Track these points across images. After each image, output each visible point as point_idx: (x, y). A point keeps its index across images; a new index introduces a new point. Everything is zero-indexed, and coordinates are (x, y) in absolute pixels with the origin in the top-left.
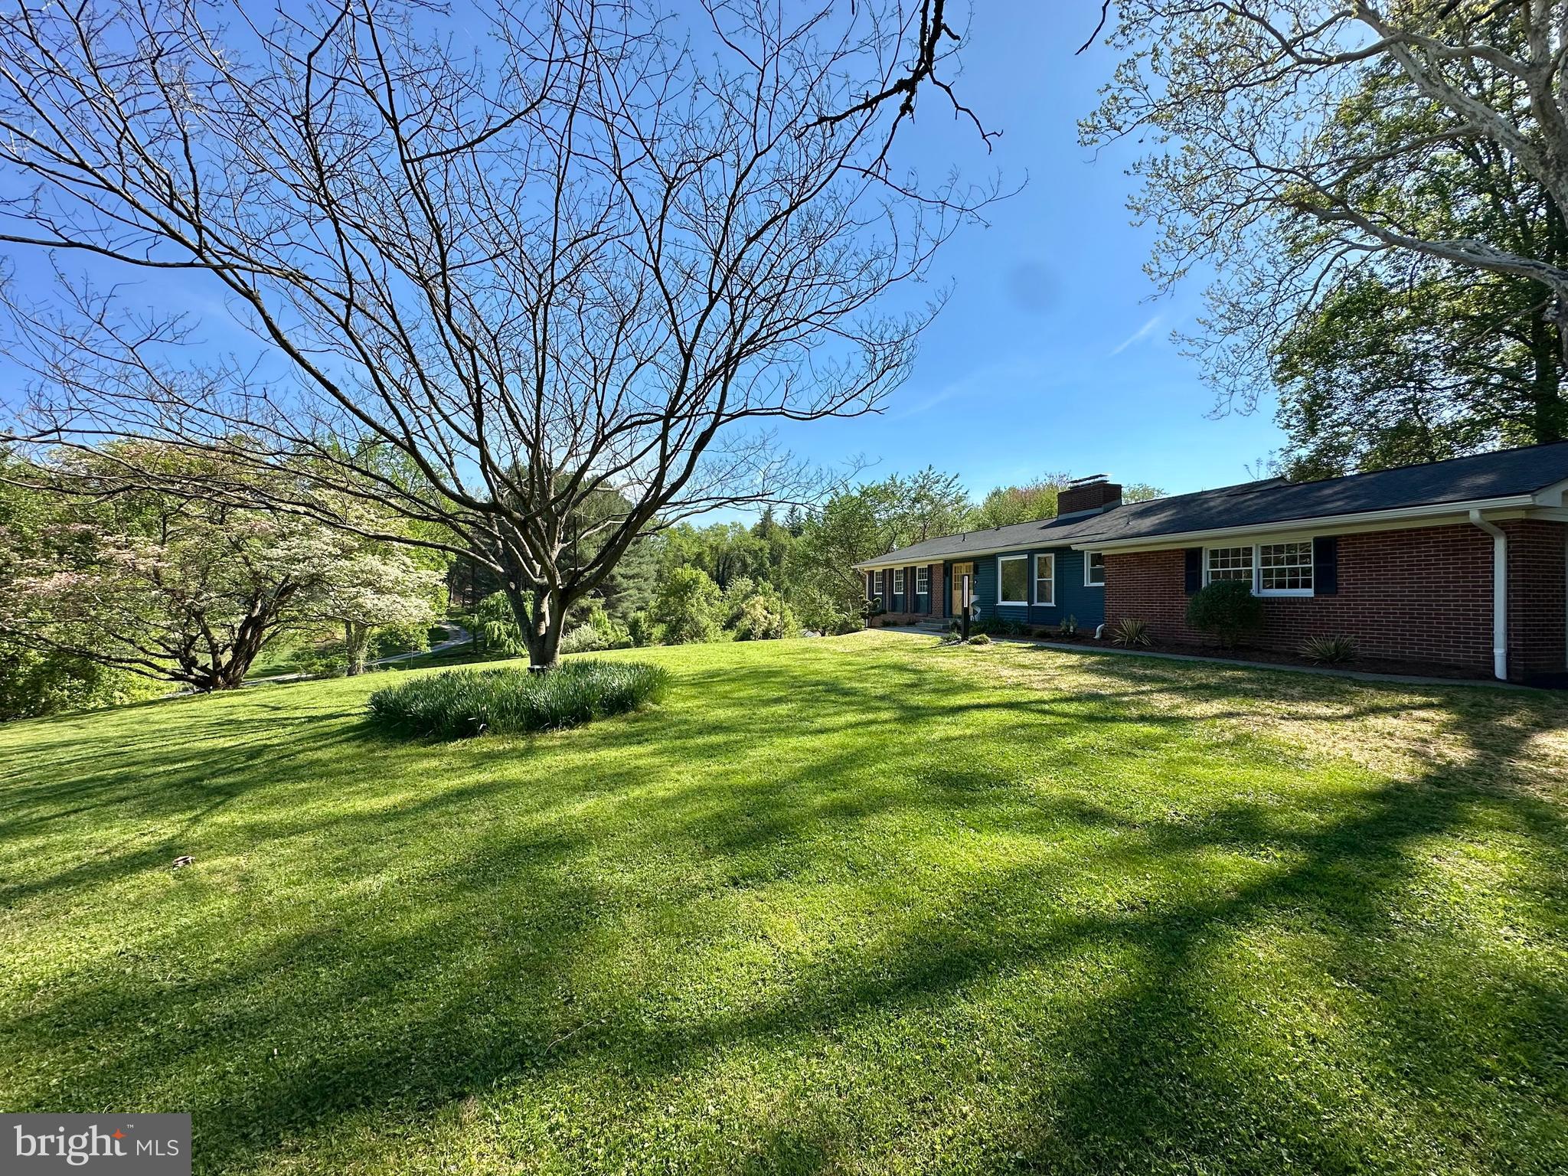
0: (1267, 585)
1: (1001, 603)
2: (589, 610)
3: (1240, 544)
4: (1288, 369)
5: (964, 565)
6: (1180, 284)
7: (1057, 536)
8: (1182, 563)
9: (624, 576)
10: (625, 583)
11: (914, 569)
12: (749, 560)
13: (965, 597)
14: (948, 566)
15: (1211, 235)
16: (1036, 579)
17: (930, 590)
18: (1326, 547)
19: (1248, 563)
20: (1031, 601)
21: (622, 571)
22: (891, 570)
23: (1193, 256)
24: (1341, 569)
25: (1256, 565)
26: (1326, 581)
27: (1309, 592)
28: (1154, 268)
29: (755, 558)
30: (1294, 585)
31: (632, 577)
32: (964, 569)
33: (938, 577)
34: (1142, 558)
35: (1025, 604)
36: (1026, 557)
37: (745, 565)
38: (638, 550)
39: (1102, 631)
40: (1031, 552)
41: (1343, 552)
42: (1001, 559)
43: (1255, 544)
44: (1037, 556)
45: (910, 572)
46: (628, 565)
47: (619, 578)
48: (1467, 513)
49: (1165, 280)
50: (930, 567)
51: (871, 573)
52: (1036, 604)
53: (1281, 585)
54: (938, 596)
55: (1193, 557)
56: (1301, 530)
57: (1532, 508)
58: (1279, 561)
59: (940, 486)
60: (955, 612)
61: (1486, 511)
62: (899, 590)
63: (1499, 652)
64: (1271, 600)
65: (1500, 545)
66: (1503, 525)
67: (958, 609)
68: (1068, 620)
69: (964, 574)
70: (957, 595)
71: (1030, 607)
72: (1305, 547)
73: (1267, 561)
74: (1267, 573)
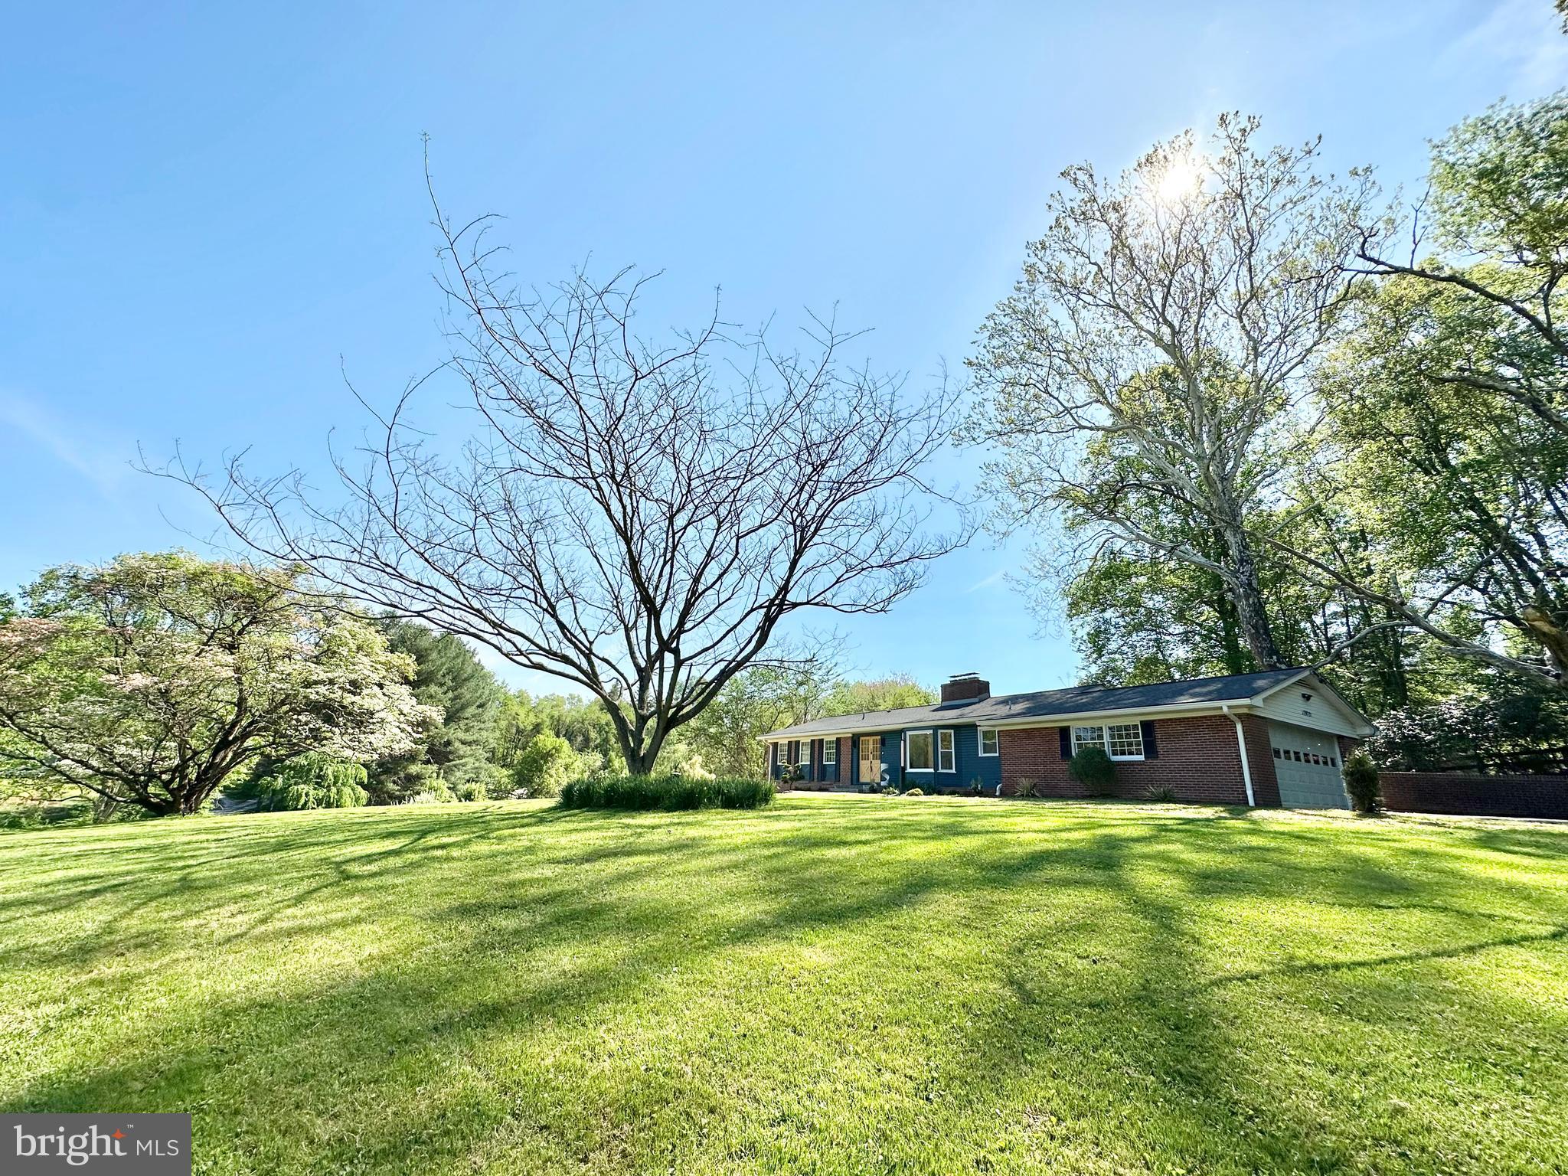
0: (1115, 753)
1: (909, 770)
2: (419, 777)
3: (1096, 724)
4: (1074, 609)
5: (871, 739)
6: (1008, 540)
7: (951, 716)
8: (1057, 737)
9: (463, 743)
10: (463, 750)
11: (821, 741)
12: (593, 735)
13: (872, 769)
14: (856, 739)
15: (1028, 512)
16: (940, 750)
17: (838, 760)
18: (1148, 727)
19: (1101, 737)
20: (936, 768)
21: (461, 735)
22: (798, 743)
23: (1016, 524)
24: (1158, 741)
25: (1106, 739)
26: (1151, 750)
27: (1142, 758)
28: (991, 527)
29: (600, 732)
30: (1131, 753)
31: (470, 744)
32: (870, 745)
33: (846, 750)
34: (1029, 734)
35: (932, 770)
36: (931, 731)
37: (587, 740)
38: (480, 715)
39: (1000, 789)
40: (936, 728)
41: (1158, 730)
42: (908, 733)
43: (1105, 724)
44: (940, 731)
45: (817, 745)
46: (467, 730)
47: (457, 744)
48: (1221, 708)
49: (997, 537)
50: (838, 740)
51: (775, 745)
52: (940, 771)
53: (1123, 753)
54: (845, 766)
55: (1064, 732)
56: (1132, 716)
57: (1250, 707)
58: (1120, 736)
59: (820, 673)
60: (863, 780)
61: (1229, 707)
62: (805, 761)
63: (1250, 792)
64: (1119, 763)
65: (1239, 727)
66: (1239, 716)
67: (865, 777)
68: (976, 780)
69: (871, 747)
70: (864, 765)
71: (936, 774)
72: (1135, 727)
73: (1112, 737)
74: (1114, 745)
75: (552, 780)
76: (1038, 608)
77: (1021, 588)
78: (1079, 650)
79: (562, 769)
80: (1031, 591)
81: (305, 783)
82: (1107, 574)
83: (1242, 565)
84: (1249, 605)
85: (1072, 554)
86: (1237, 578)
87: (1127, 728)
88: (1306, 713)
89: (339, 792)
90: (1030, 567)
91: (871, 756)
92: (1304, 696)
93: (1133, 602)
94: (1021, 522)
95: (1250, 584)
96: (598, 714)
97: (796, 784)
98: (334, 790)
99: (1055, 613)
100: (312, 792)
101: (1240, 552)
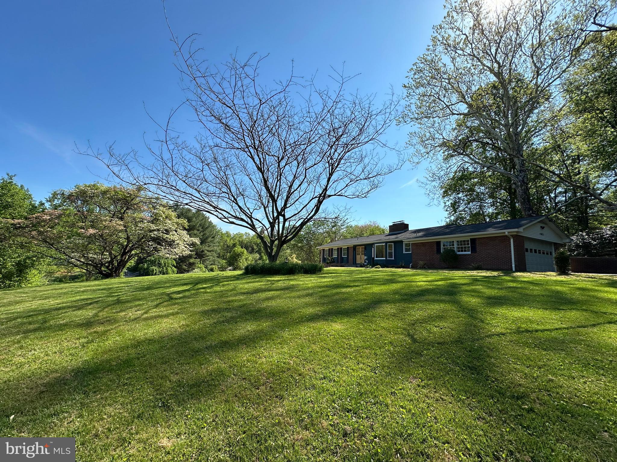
0: (459, 251)
1: (376, 259)
2: (193, 264)
3: (451, 240)
4: (446, 194)
5: (361, 247)
6: (419, 166)
7: (393, 238)
8: (435, 245)
9: (208, 251)
10: (208, 253)
11: (341, 248)
12: (255, 247)
13: (361, 258)
14: (355, 247)
15: (428, 153)
16: (388, 251)
17: (348, 255)
18: (473, 241)
19: (453, 245)
20: (386, 258)
21: (207, 248)
22: (332, 249)
23: (423, 159)
24: (477, 246)
25: (455, 246)
26: (474, 250)
27: (470, 253)
28: (411, 160)
30: (465, 251)
31: (210, 251)
32: (360, 249)
33: (351, 251)
34: (423, 244)
35: (385, 259)
36: (384, 244)
37: (253, 249)
38: (213, 241)
39: (412, 265)
40: (386, 243)
41: (477, 242)
42: (376, 245)
43: (455, 240)
44: (388, 244)
45: (340, 250)
46: (209, 247)
47: (206, 252)
48: (505, 233)
49: (414, 164)
50: (348, 248)
51: (324, 250)
52: (388, 259)
53: (462, 251)
54: (351, 257)
55: (438, 243)
56: (467, 236)
57: (517, 232)
58: (461, 245)
59: (341, 222)
60: (357, 262)
61: (508, 232)
62: (335, 256)
63: (513, 266)
64: (460, 255)
65: (512, 240)
66: (512, 236)
67: (358, 262)
68: (402, 262)
69: (361, 250)
70: (358, 257)
71: (386, 260)
72: (468, 241)
73: (458, 245)
74: (458, 248)
76: (430, 194)
77: (424, 185)
78: (447, 211)
79: (244, 260)
80: (427, 187)
81: (154, 266)
82: (461, 179)
83: (520, 172)
84: (522, 190)
85: (446, 171)
86: (518, 178)
87: (464, 241)
88: (541, 234)
89: (166, 269)
90: (428, 176)
91: (361, 254)
92: (541, 227)
93: (472, 190)
94: (425, 157)
95: (523, 181)
96: (256, 239)
97: (332, 264)
98: (165, 268)
99: (438, 196)
100: (157, 269)
101: (520, 167)
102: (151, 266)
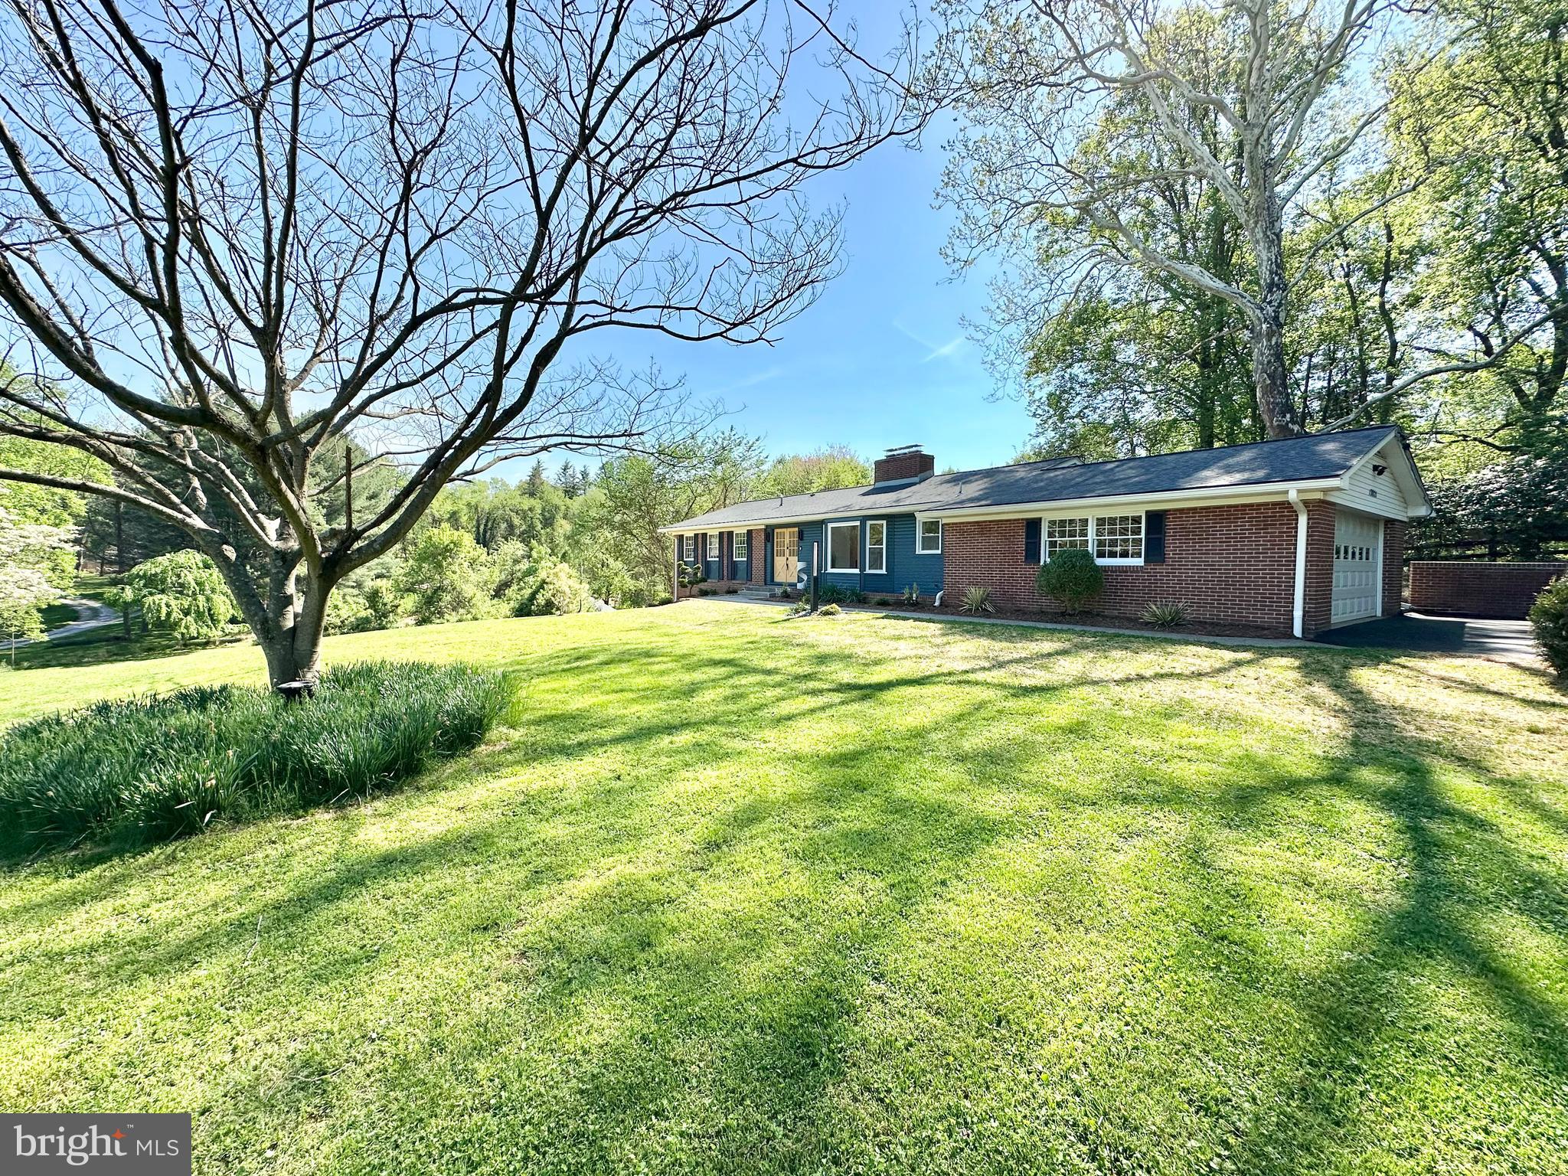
0: (1101, 555)
1: (830, 570)
3: (1078, 515)
4: (1037, 365)
5: (787, 531)
6: (970, 270)
7: (885, 503)
8: (1022, 533)
11: (730, 534)
12: (517, 521)
13: (788, 565)
14: (769, 532)
15: (998, 228)
16: (868, 546)
17: (749, 557)
18: (1156, 519)
19: (1084, 533)
20: (863, 567)
22: (705, 535)
23: (981, 248)
24: (1169, 540)
25: (1091, 536)
26: (1155, 550)
27: (1139, 562)
28: (949, 252)
29: (524, 518)
30: (1125, 554)
32: (787, 537)
33: (759, 542)
34: (983, 527)
35: (857, 571)
36: (858, 523)
37: (511, 527)
39: (941, 598)
40: (864, 519)
41: (1171, 525)
42: (830, 525)
43: (1092, 516)
44: (869, 523)
45: (726, 538)
48: (1287, 492)
49: (957, 266)
50: (750, 532)
51: (680, 537)
52: (868, 571)
53: (1113, 555)
54: (758, 562)
55: (1033, 526)
56: (1137, 505)
57: (1325, 491)
58: (1112, 532)
59: (741, 449)
60: (777, 579)
61: (1299, 491)
62: (713, 553)
63: (1298, 614)
64: (1106, 569)
65: (1303, 521)
66: (1306, 503)
67: (781, 576)
68: (911, 588)
69: (787, 541)
70: (779, 562)
71: (862, 575)
72: (1136, 520)
73: (1099, 533)
74: (1101, 543)
75: (455, 577)
76: (997, 362)
77: (980, 336)
78: (1034, 415)
79: (466, 564)
80: (991, 340)
81: (163, 591)
82: (1081, 319)
83: (1270, 291)
84: (1270, 347)
85: (1047, 286)
86: (1262, 309)
87: (1124, 519)
88: (1373, 493)
89: (208, 600)
90: (993, 307)
91: (787, 552)
92: (1375, 468)
93: (1109, 354)
94: (988, 244)
95: (1276, 318)
96: (519, 499)
97: (695, 589)
99: (1017, 368)
100: (173, 603)
102: (151, 594)
